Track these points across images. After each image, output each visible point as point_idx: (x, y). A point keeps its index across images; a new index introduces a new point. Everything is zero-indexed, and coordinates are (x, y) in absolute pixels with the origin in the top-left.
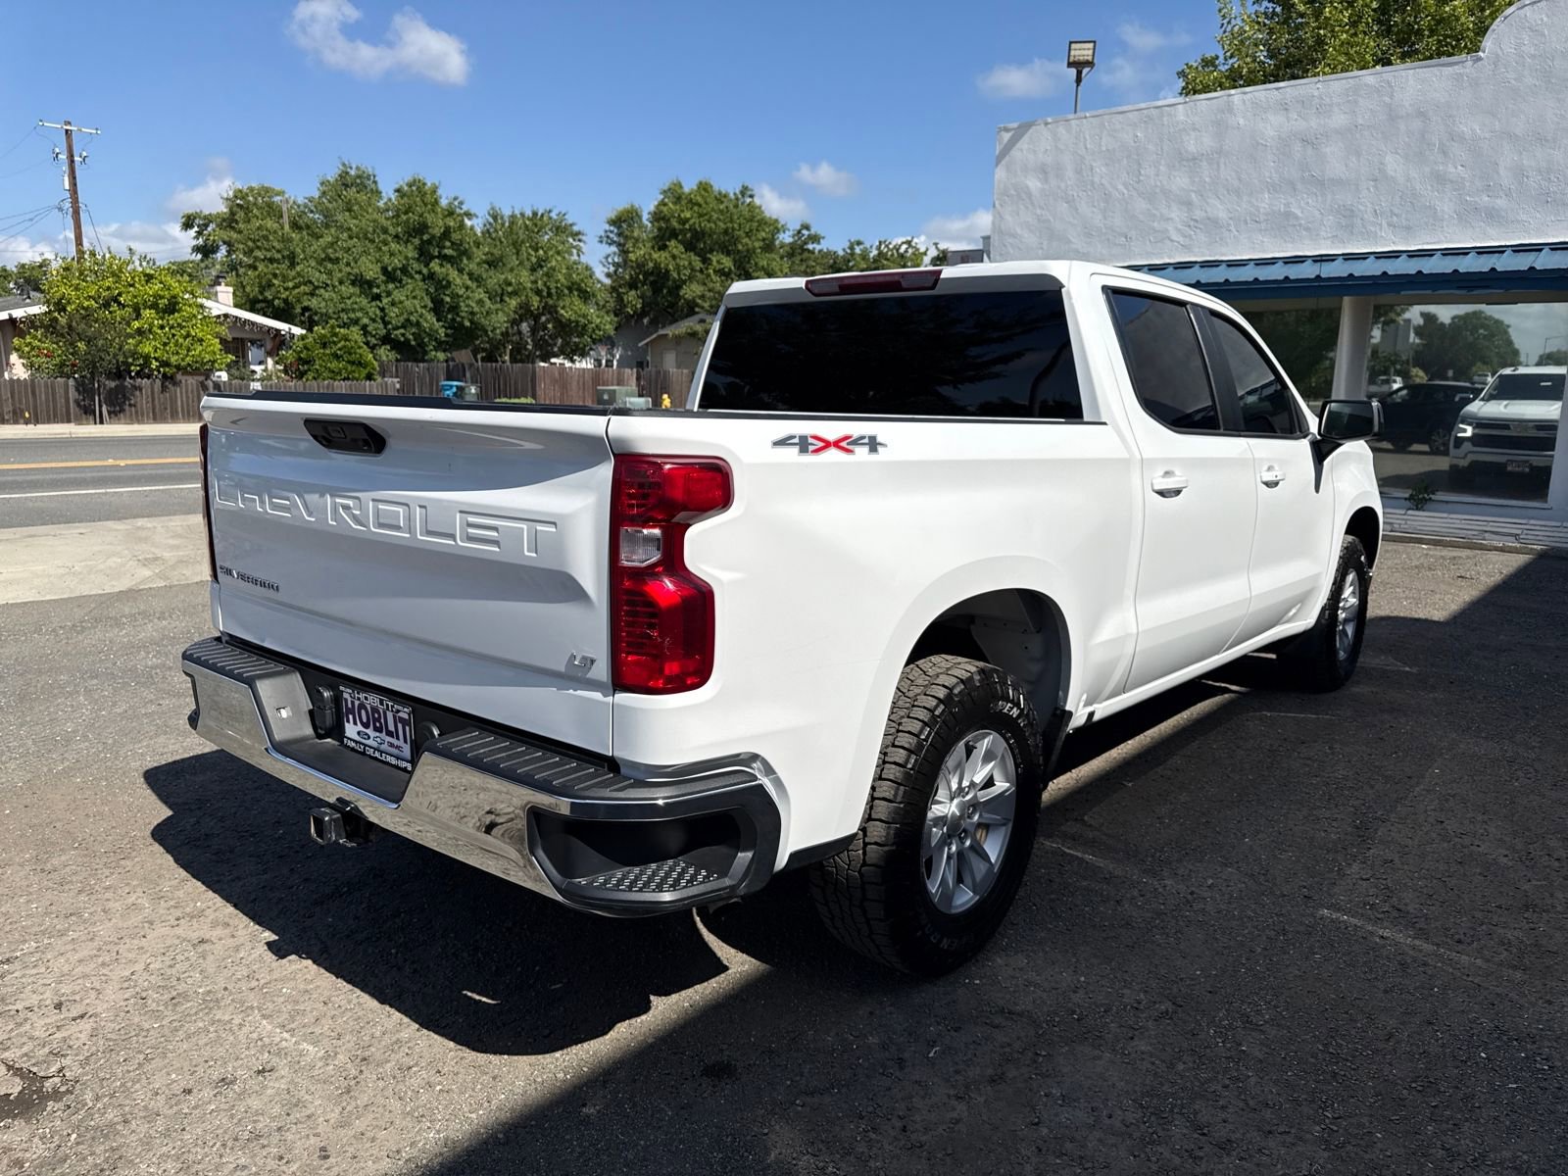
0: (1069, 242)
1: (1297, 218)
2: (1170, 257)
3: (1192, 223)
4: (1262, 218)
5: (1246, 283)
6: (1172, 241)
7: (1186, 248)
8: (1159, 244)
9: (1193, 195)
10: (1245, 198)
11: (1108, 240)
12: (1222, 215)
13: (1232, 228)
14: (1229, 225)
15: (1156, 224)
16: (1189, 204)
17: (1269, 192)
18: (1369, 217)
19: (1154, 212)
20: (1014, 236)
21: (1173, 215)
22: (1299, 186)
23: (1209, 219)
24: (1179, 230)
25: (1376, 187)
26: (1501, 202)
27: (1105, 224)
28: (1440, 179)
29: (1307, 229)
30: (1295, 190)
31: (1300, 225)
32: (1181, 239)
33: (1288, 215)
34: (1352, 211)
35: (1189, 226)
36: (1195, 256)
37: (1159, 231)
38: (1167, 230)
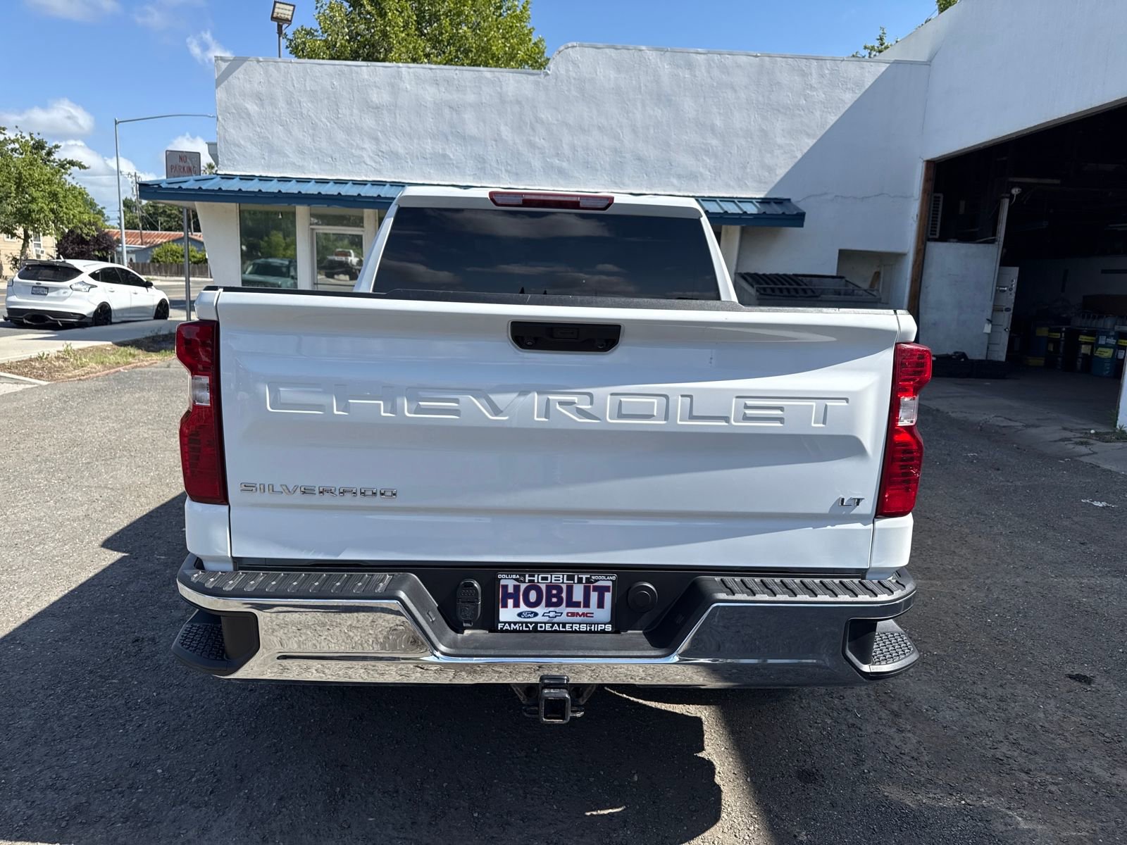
0: (288, 156)
1: (451, 159)
2: (366, 176)
3: (380, 154)
4: (428, 156)
5: (372, 197)
6: (367, 164)
7: (379, 171)
8: (357, 166)
9: (379, 134)
10: (415, 141)
11: (318, 158)
12: (401, 151)
13: (409, 160)
14: (406, 158)
15: (353, 151)
16: (376, 139)
17: (431, 139)
18: (494, 164)
19: (352, 142)
20: (239, 146)
21: (366, 146)
22: (450, 138)
23: (392, 152)
24: (369, 156)
25: (496, 145)
26: (565, 165)
27: (314, 146)
28: (532, 145)
29: (457, 167)
30: (447, 140)
31: (453, 164)
32: (373, 164)
33: (445, 156)
34: (484, 159)
35: (378, 155)
36: (385, 177)
37: (356, 156)
38: (363, 157)
